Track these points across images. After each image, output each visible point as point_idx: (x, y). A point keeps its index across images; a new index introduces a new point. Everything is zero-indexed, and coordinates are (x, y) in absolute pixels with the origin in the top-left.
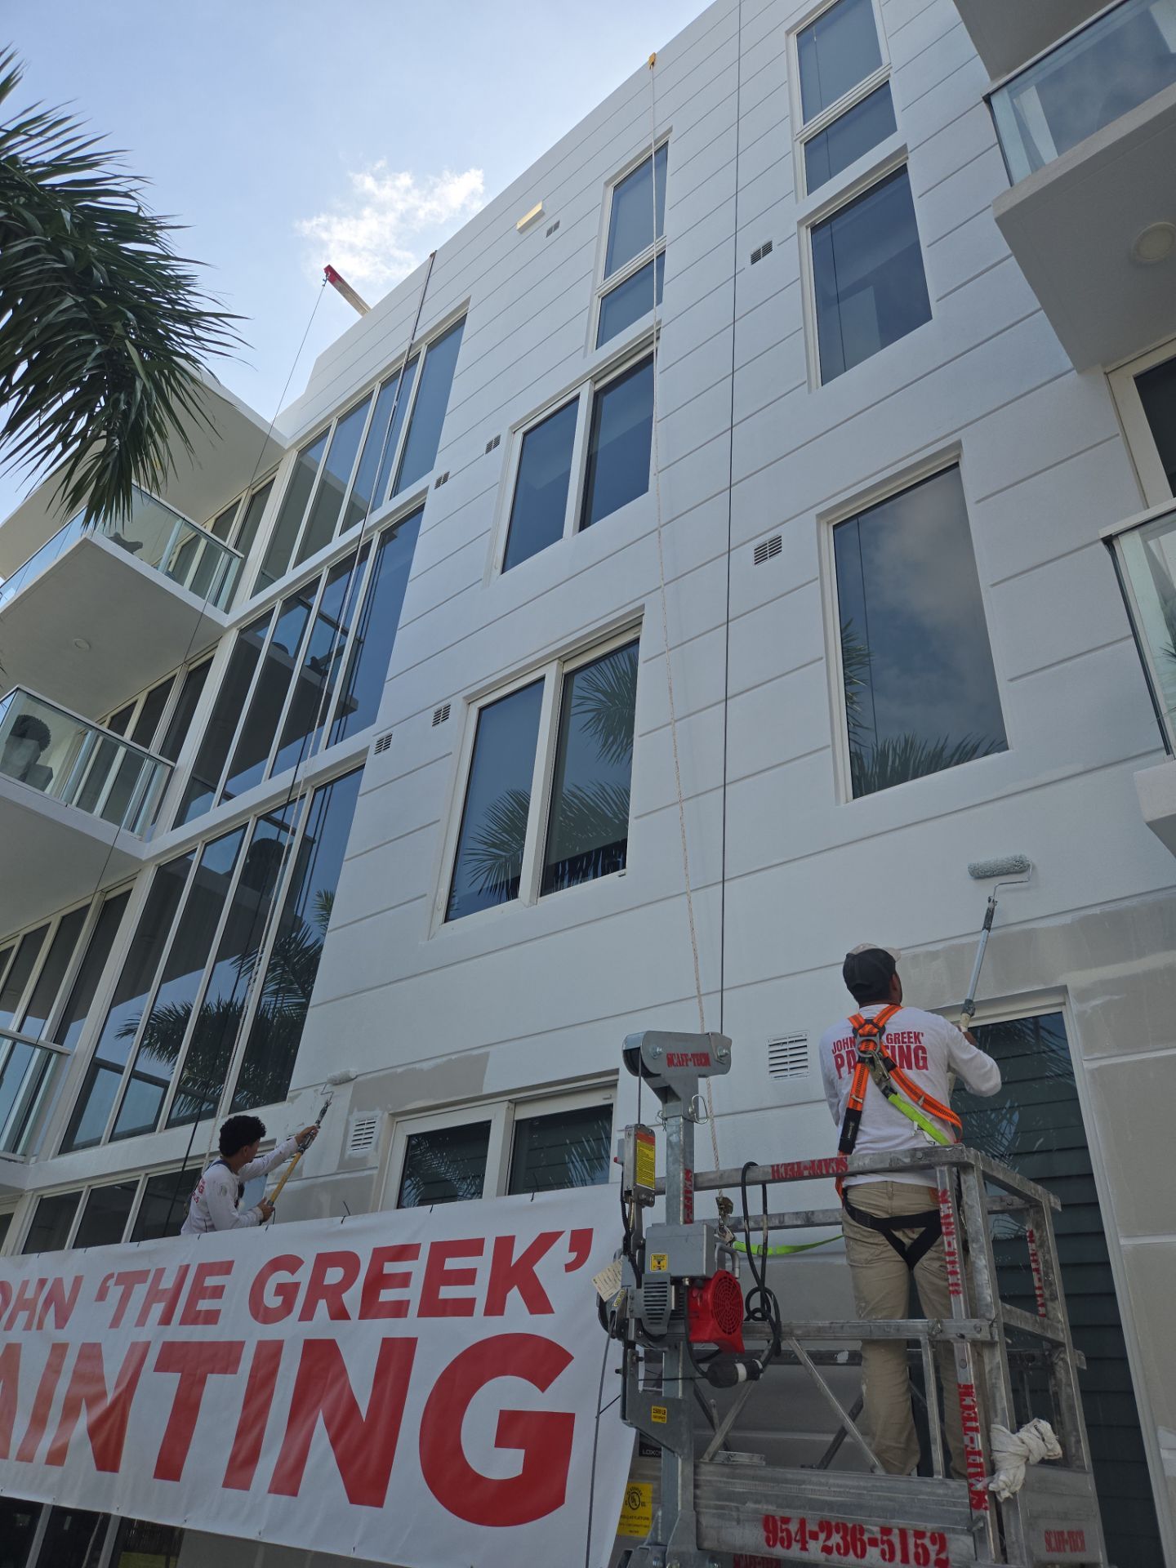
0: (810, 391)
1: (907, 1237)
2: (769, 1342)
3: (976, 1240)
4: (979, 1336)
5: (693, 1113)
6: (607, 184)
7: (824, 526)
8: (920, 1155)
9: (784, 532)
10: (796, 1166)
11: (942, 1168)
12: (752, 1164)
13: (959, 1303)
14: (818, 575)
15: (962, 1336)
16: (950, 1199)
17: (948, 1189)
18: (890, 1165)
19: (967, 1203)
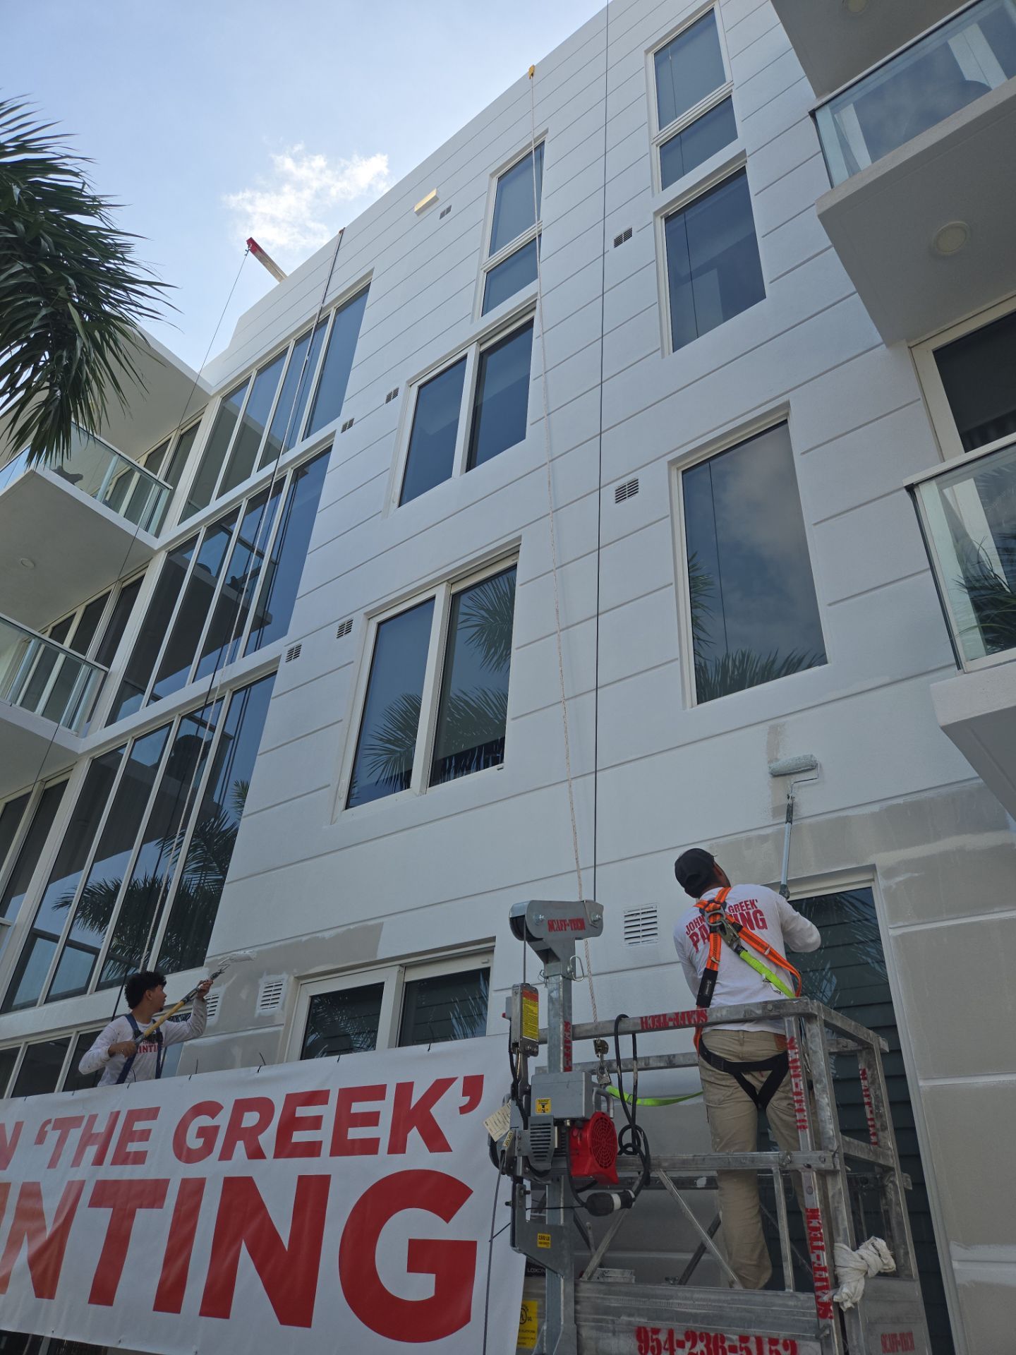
0: (663, 356)
1: (757, 1080)
2: (639, 1173)
3: (820, 1081)
4: (823, 1166)
5: (571, 972)
6: (492, 175)
7: (674, 472)
8: (770, 1007)
9: (640, 475)
10: (662, 1018)
11: (790, 1019)
12: (623, 1016)
13: (806, 1137)
14: (669, 513)
15: (809, 1166)
16: (797, 1046)
17: (795, 1036)
18: (745, 1016)
19: (811, 1048)
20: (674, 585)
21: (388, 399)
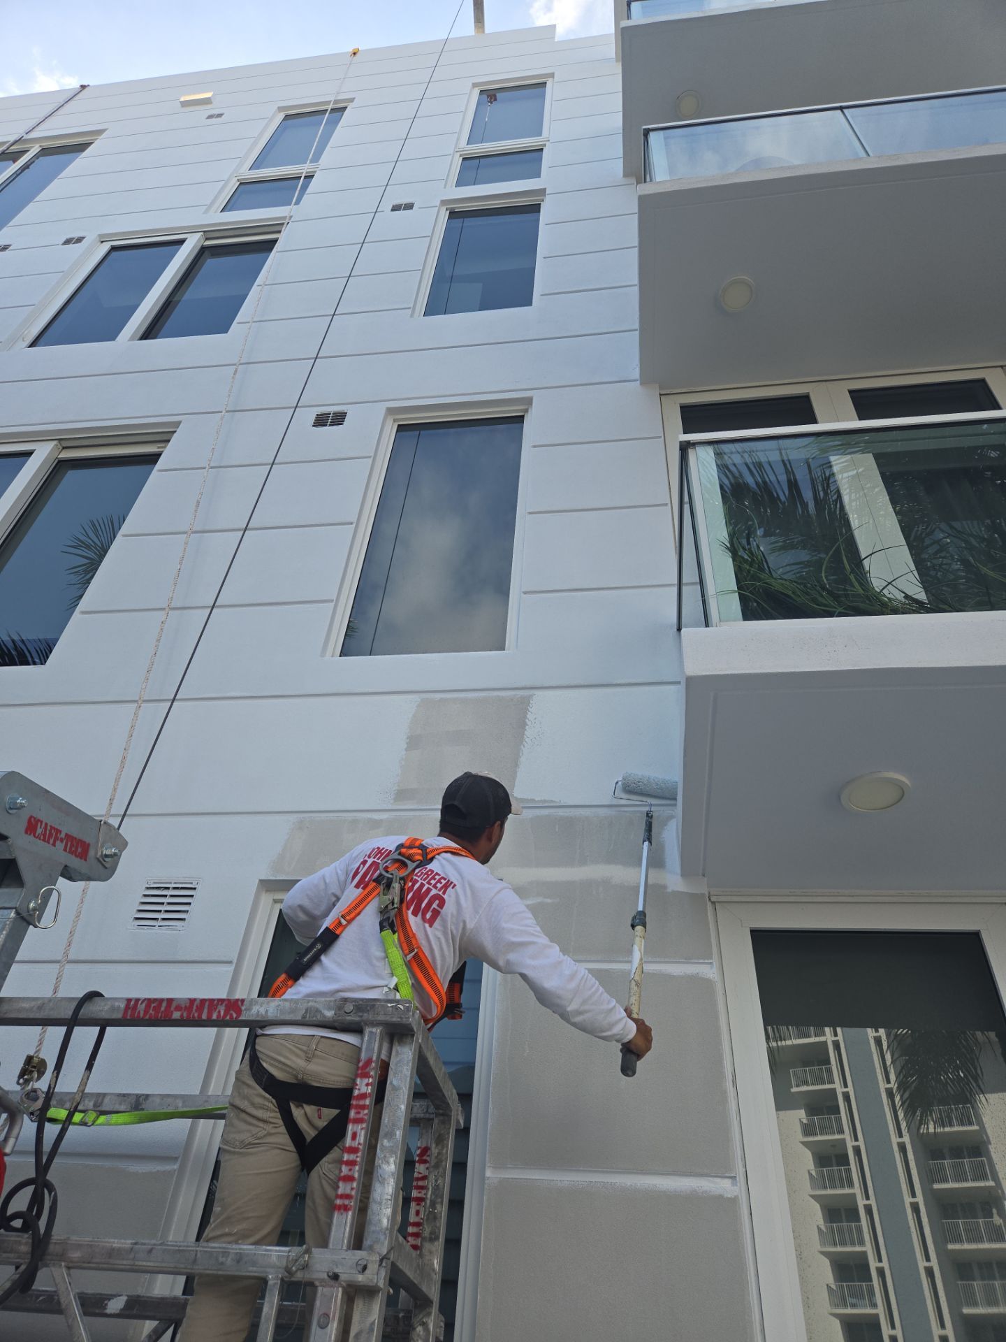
0: (412, 316)
3: (390, 1135)
4: (360, 1278)
5: (35, 909)
6: (280, 109)
7: (390, 422)
8: (349, 1007)
10: (164, 1004)
11: (374, 1030)
12: (95, 994)
13: (342, 1225)
14: (372, 454)
15: (335, 1277)
16: (372, 1073)
17: (374, 1058)
18: (304, 1017)
19: (391, 1083)
20: (354, 525)
21: (67, 242)
